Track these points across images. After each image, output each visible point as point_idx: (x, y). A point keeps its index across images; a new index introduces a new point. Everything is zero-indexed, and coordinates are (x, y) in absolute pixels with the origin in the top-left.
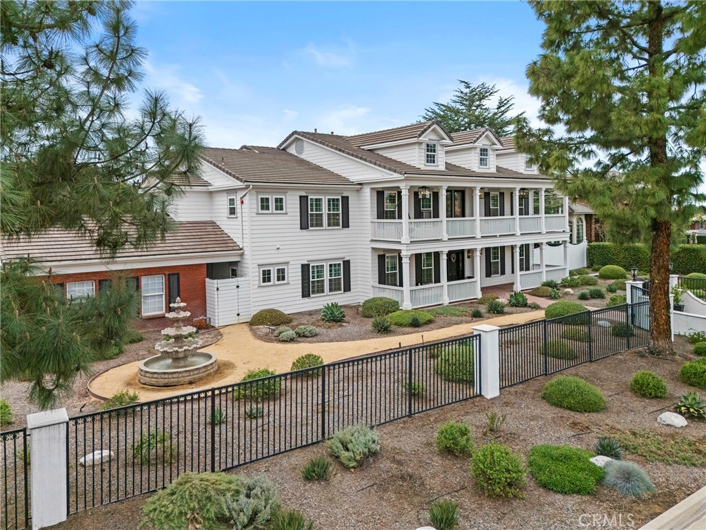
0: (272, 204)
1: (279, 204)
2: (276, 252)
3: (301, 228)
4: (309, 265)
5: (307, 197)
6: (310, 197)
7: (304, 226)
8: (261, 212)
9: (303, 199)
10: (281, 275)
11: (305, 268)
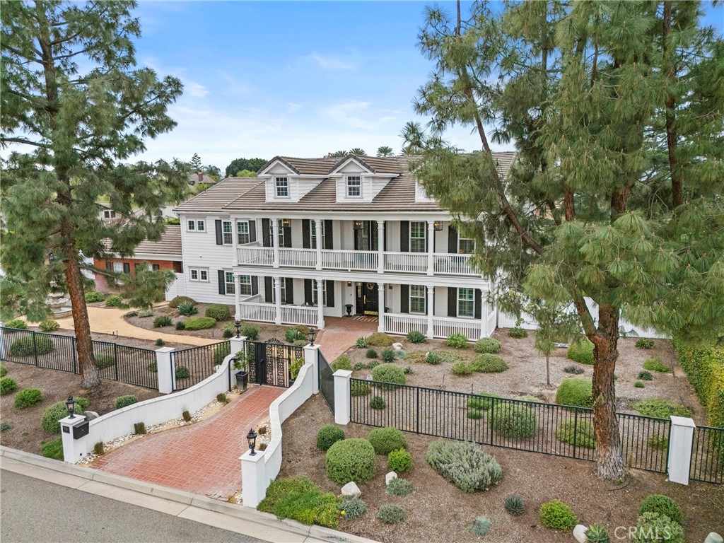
0: (196, 225)
1: (201, 226)
2: (200, 259)
3: (217, 244)
4: (223, 271)
5: (220, 221)
6: (223, 221)
7: (219, 242)
8: (189, 230)
9: (218, 222)
10: (204, 276)
11: (221, 273)
